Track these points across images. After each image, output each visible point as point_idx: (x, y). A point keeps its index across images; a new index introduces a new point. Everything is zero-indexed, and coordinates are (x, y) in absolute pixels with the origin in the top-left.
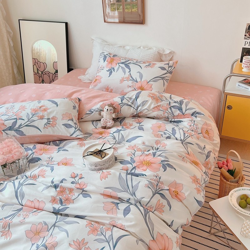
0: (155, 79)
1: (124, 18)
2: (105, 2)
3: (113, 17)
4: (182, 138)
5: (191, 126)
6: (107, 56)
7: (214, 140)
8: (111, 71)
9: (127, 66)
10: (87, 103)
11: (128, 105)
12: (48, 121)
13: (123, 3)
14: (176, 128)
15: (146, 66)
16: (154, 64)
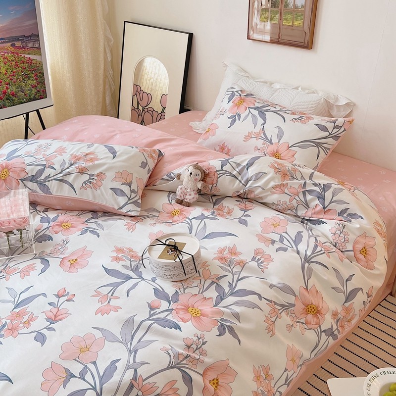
0: (304, 144)
1: (279, 35)
2: (253, 5)
3: (262, 32)
4: (309, 253)
5: (335, 234)
6: (236, 94)
7: (373, 268)
8: (233, 119)
9: (263, 115)
10: (171, 162)
11: (231, 174)
12: (90, 178)
13: (281, 10)
14: (305, 234)
15: (295, 119)
16: (309, 118)
